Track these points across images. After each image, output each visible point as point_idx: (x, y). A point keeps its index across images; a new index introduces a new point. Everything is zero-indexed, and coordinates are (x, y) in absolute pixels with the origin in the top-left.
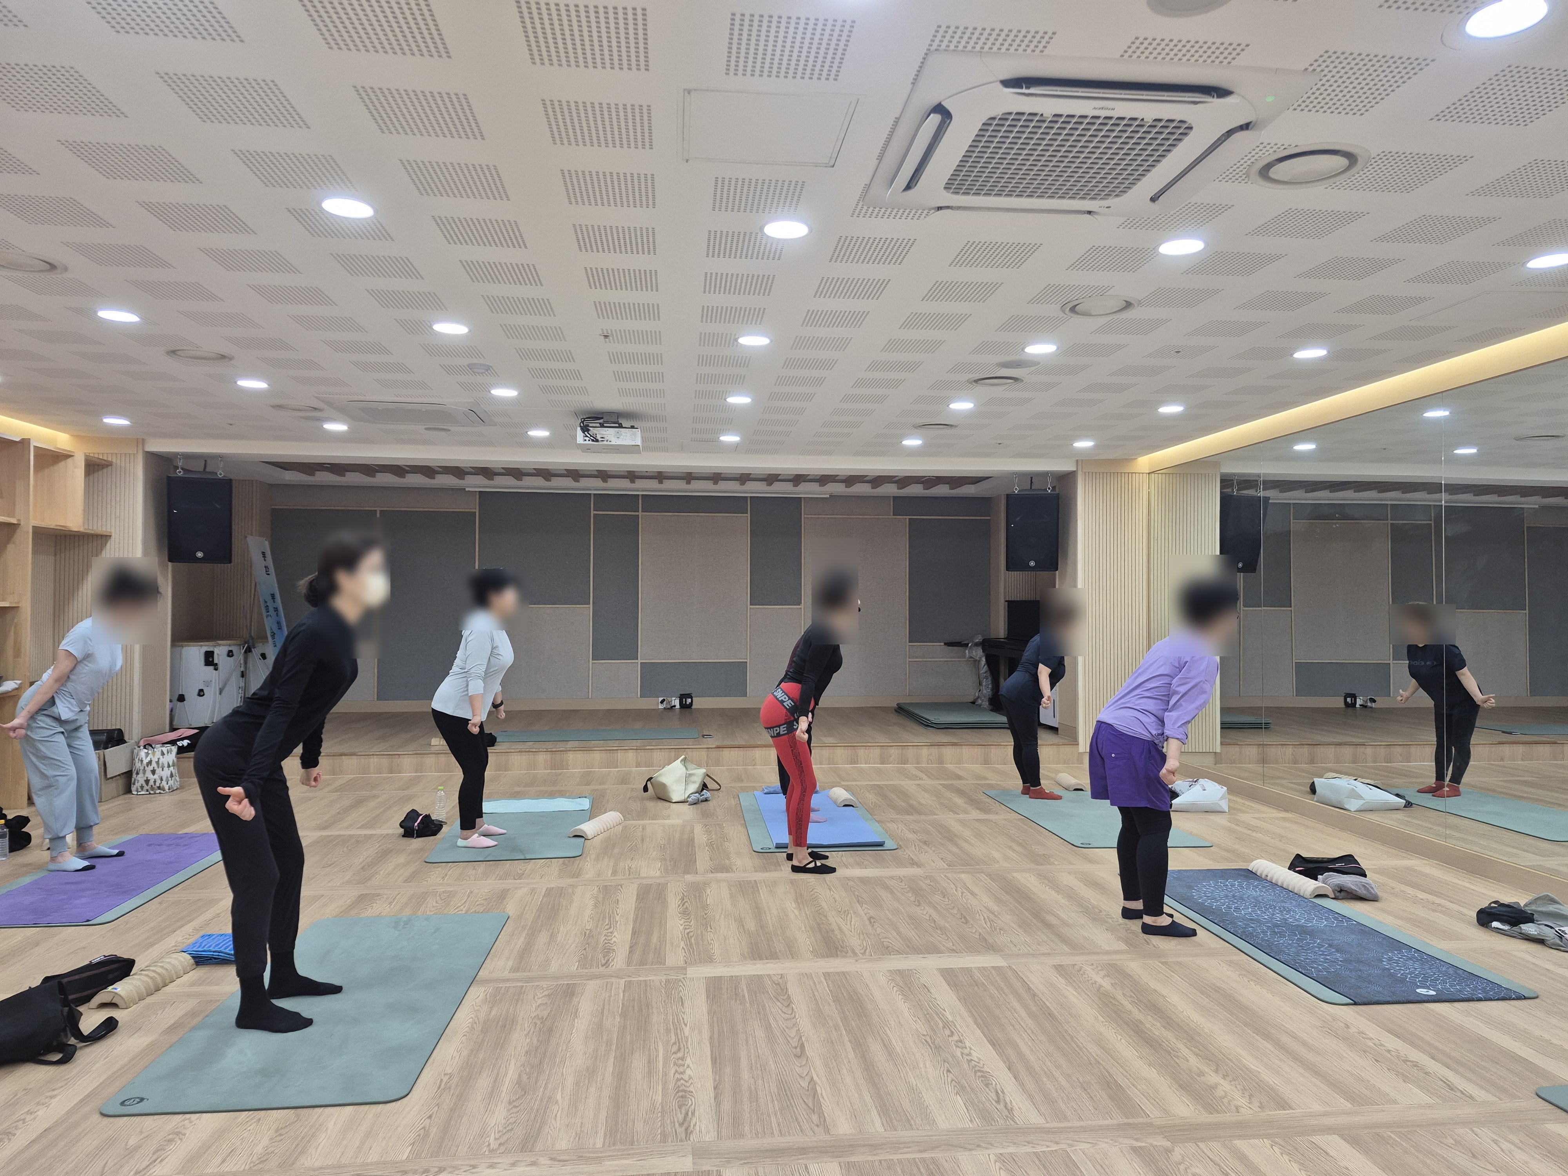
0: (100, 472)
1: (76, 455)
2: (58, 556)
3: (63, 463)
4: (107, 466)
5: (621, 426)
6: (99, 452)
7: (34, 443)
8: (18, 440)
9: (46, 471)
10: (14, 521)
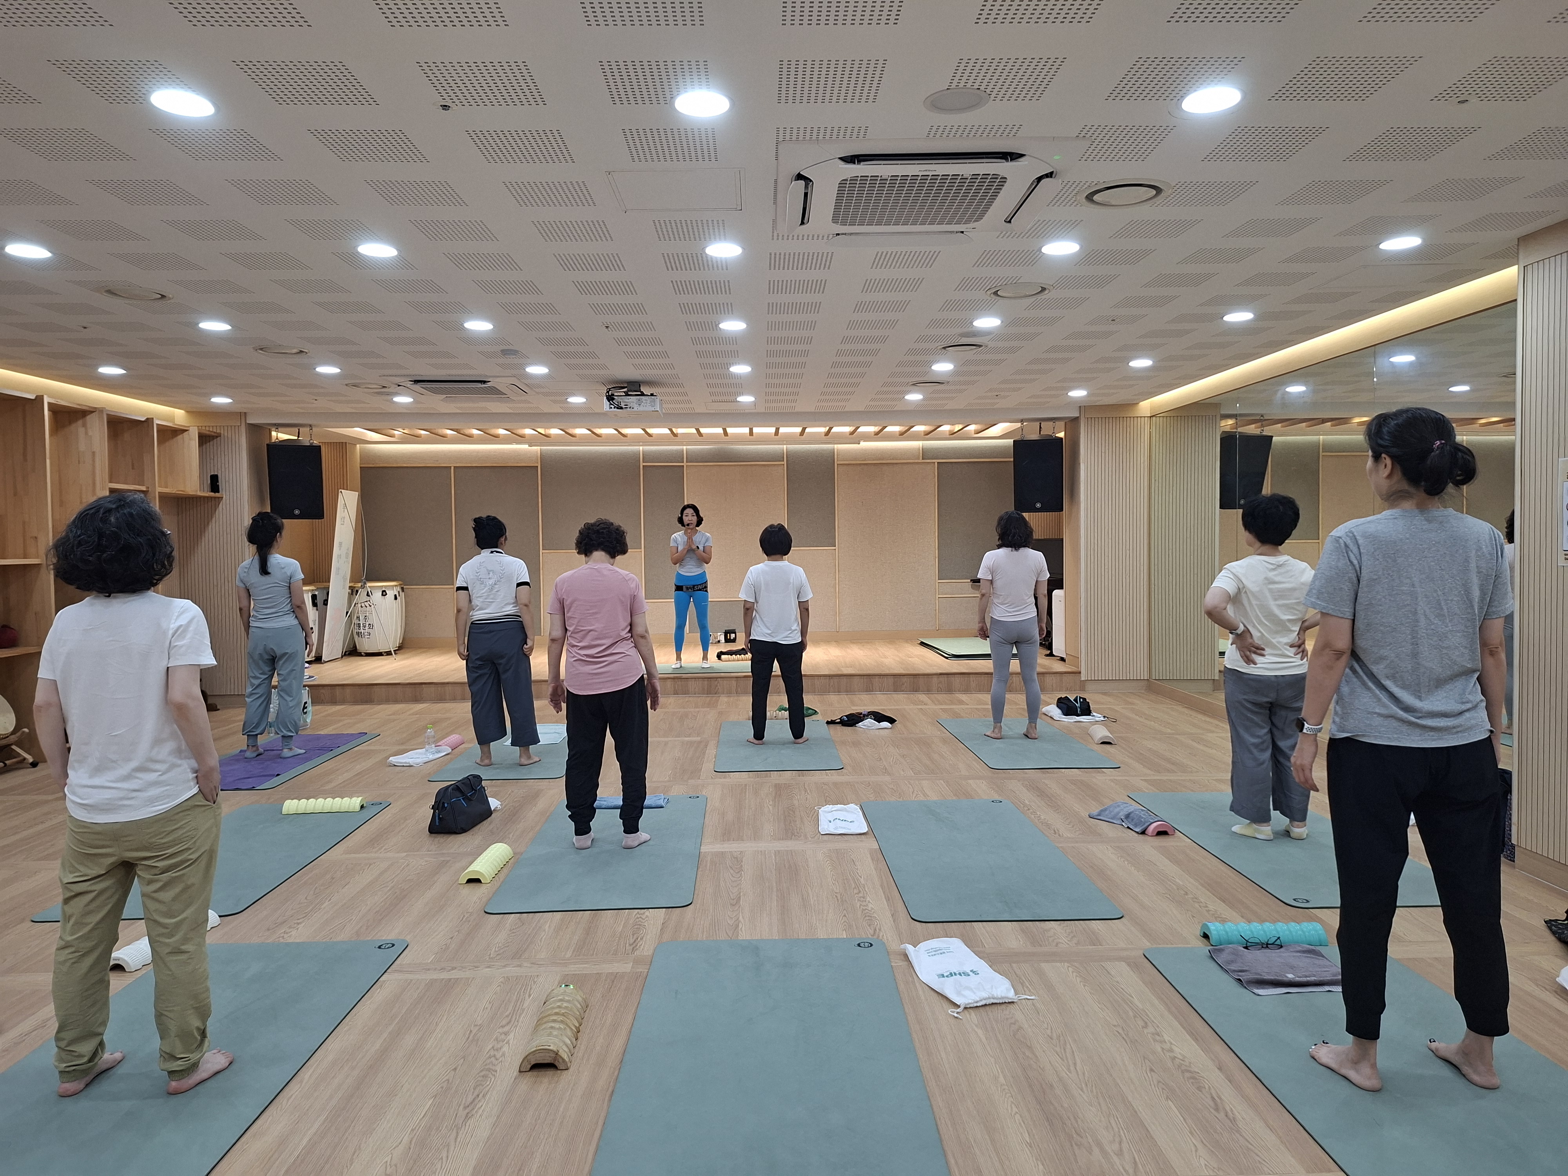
0: (211, 443)
1: (191, 429)
2: (180, 516)
3: (180, 437)
4: (217, 437)
5: (643, 394)
6: (210, 426)
7: (156, 422)
8: (143, 419)
9: (167, 444)
10: (144, 488)
